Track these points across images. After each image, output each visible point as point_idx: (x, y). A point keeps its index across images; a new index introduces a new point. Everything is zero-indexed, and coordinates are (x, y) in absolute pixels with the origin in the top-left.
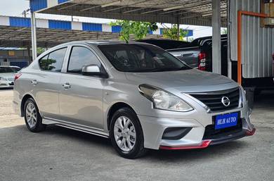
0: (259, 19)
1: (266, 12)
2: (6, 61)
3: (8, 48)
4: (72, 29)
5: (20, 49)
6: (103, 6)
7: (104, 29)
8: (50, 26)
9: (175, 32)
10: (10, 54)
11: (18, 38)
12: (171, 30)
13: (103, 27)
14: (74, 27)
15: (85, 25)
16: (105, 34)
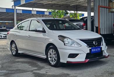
0: (108, 9)
1: (111, 6)
2: (4, 27)
3: (5, 22)
4: (32, 13)
5: (10, 22)
6: (44, 4)
7: (46, 13)
8: (22, 12)
9: (75, 14)
10: (6, 24)
11: (10, 17)
12: (74, 13)
13: (45, 12)
14: (33, 13)
15: (37, 11)
16: (46, 15)
